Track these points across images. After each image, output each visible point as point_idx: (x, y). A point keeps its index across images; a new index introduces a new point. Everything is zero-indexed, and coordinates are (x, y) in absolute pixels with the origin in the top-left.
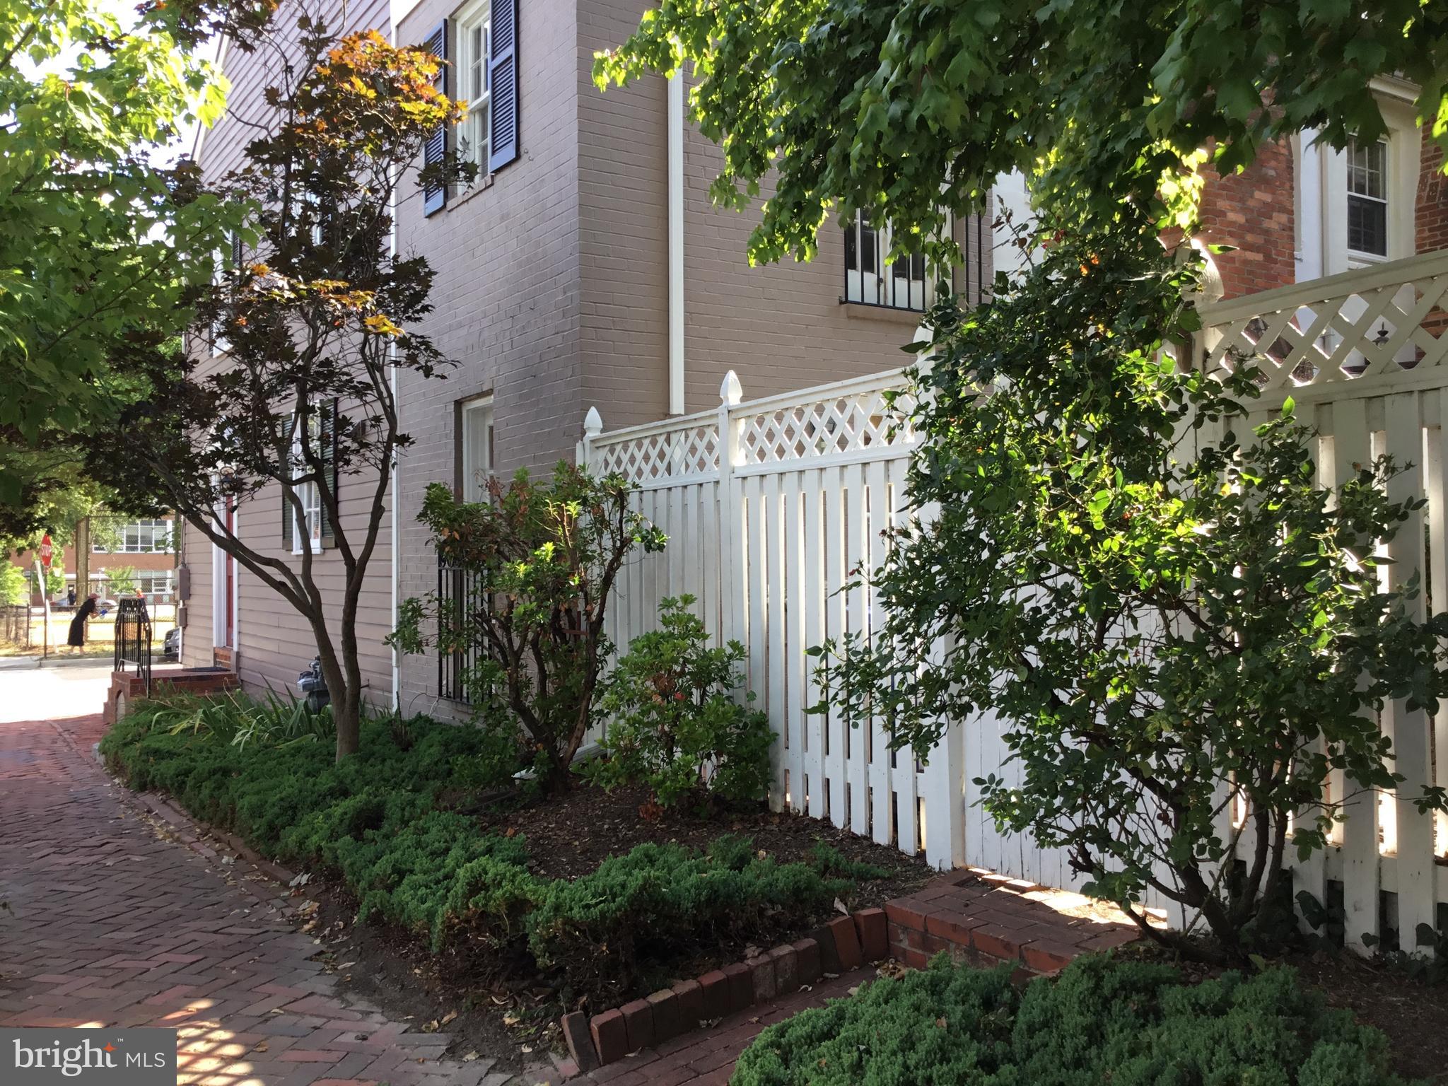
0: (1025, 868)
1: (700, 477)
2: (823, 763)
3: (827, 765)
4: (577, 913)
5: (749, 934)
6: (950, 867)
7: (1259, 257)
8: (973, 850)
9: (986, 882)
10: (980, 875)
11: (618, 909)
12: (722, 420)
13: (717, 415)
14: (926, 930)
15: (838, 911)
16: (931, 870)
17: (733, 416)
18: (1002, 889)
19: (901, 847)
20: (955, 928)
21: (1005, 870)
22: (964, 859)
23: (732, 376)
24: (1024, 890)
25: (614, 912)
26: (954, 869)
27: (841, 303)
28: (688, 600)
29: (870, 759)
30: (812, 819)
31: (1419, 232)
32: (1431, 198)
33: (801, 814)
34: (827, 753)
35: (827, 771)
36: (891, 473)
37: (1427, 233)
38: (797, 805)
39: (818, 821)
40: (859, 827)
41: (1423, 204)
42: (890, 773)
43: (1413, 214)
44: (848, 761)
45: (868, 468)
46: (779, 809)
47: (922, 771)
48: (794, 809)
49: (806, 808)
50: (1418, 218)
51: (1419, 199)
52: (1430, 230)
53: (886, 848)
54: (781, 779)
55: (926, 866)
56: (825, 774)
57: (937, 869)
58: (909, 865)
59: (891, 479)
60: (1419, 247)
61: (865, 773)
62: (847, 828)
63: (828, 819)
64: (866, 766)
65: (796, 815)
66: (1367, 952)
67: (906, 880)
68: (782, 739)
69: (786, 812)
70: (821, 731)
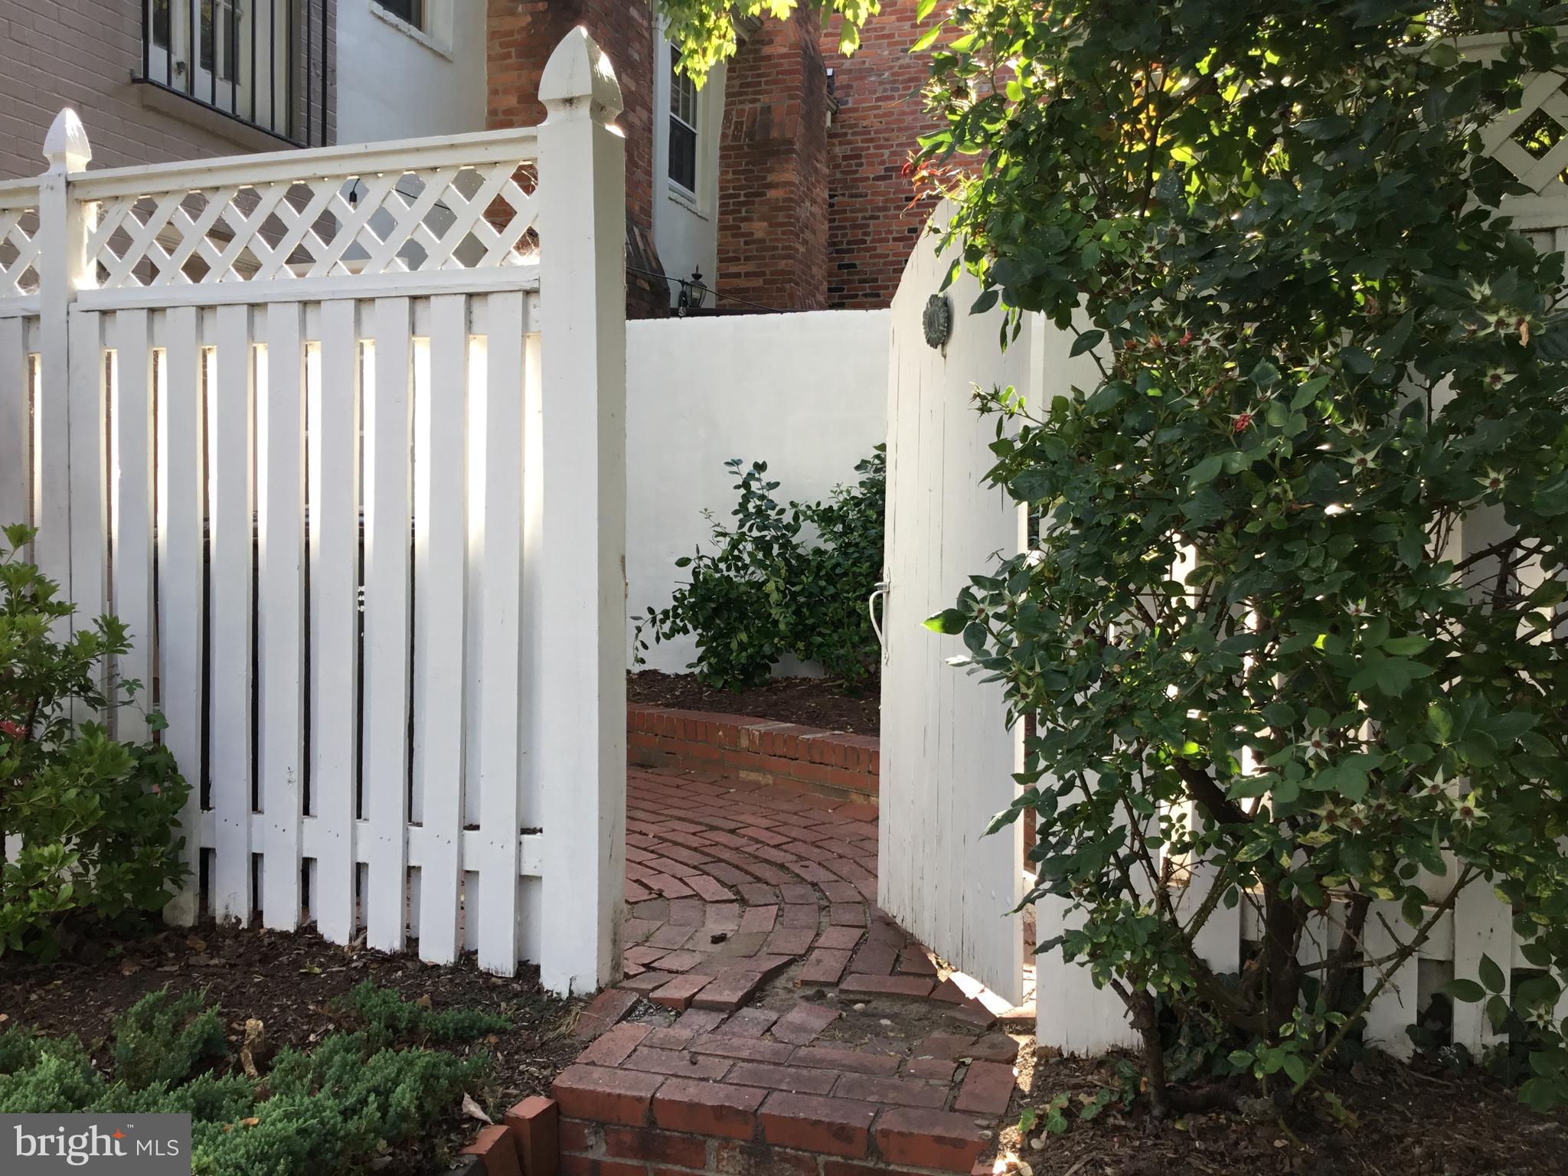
2: (300, 831)
3: (305, 836)
6: (592, 985)
9: (660, 1002)
10: (646, 989)
12: (50, 202)
13: (36, 190)
14: (653, 1124)
15: (472, 1120)
16: (554, 1001)
17: (79, 193)
19: (483, 963)
20: (720, 1112)
23: (69, 117)
24: (732, 1008)
26: (600, 986)
27: (135, 80)
28: (19, 536)
29: (411, 817)
30: (271, 932)
31: (723, 173)
32: (736, 138)
33: (244, 925)
34: (306, 811)
35: (306, 845)
36: (475, 316)
37: (730, 176)
38: (234, 911)
39: (284, 935)
40: (385, 937)
41: (729, 142)
42: (461, 838)
43: (718, 153)
44: (360, 824)
45: (420, 306)
46: (189, 920)
47: (534, 831)
48: (227, 916)
49: (257, 914)
50: (722, 157)
51: (724, 136)
52: (734, 173)
53: (454, 969)
54: (195, 867)
55: (540, 990)
56: (300, 850)
57: (565, 995)
58: (517, 995)
59: (475, 327)
60: (722, 189)
61: (400, 843)
62: (357, 943)
63: (308, 929)
64: (406, 831)
65: (233, 929)
66: (1404, 1050)
67: (532, 1027)
68: (195, 794)
69: (206, 924)
70: (297, 775)
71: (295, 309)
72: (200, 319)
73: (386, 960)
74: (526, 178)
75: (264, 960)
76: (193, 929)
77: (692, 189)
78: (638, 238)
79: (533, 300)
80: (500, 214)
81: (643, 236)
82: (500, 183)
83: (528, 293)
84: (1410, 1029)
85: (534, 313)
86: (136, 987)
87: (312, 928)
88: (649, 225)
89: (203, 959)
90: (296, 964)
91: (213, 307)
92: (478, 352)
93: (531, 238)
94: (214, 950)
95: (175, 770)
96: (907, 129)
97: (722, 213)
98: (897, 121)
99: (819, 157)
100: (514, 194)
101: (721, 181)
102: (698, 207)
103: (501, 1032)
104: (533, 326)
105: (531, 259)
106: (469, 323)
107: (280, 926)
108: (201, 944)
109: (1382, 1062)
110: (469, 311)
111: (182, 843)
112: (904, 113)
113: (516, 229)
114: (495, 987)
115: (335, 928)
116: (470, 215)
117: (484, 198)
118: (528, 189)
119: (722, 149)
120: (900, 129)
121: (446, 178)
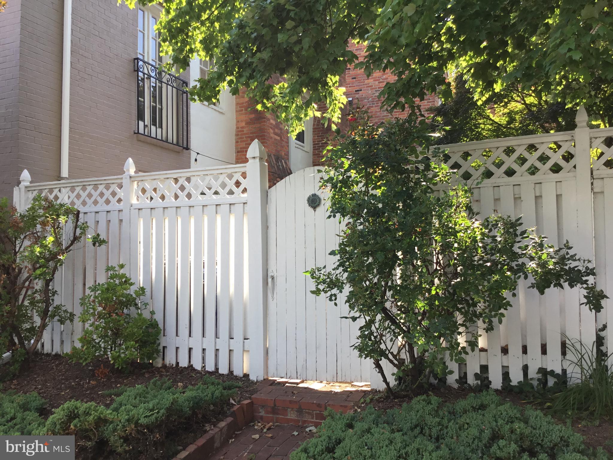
0: (299, 374)
1: (108, 208)
2: (189, 341)
3: (190, 342)
4: (143, 421)
5: (206, 419)
6: (262, 379)
7: (278, 138)
8: (272, 369)
9: (279, 383)
10: (276, 380)
11: (163, 415)
12: (125, 181)
13: (122, 178)
14: (275, 405)
15: (232, 404)
16: (253, 382)
17: (132, 179)
18: (287, 384)
19: (235, 374)
20: (291, 402)
21: (288, 376)
22: (267, 375)
23: (130, 160)
24: (297, 384)
25: (161, 417)
26: (264, 379)
27: (135, 133)
28: (122, 266)
29: (217, 336)
30: (181, 367)
31: (314, 137)
32: (318, 125)
33: (174, 366)
34: (190, 336)
35: (190, 344)
36: (232, 209)
37: (316, 138)
38: (171, 363)
39: (185, 368)
40: (210, 367)
41: (316, 127)
42: (229, 342)
43: (312, 130)
44: (204, 338)
45: (218, 207)
46: (160, 365)
47: (247, 339)
48: (170, 364)
49: (177, 363)
50: (313, 132)
51: (314, 125)
52: (318, 136)
53: (228, 375)
54: (162, 351)
55: (249, 380)
56: (188, 346)
57: (256, 381)
58: (243, 381)
59: (232, 212)
60: (313, 142)
61: (214, 343)
62: (203, 369)
63: (191, 367)
64: (215, 340)
65: (171, 367)
66: (456, 386)
67: (247, 387)
68: (162, 332)
69: (164, 366)
70: (188, 326)
71: (188, 208)
72: (164, 211)
73: (211, 373)
74: (244, 175)
75: (180, 373)
76: (161, 367)
77: (303, 143)
78: (284, 164)
79: (245, 205)
80: (238, 184)
81: (285, 163)
82: (238, 177)
83: (244, 203)
84: (456, 380)
85: (246, 208)
86: (149, 379)
87: (192, 366)
88: (288, 159)
89: (165, 373)
90: (188, 374)
91: (167, 208)
92: (232, 218)
93: (245, 190)
94: (167, 371)
95: (158, 325)
96: (378, 117)
97: (314, 150)
98: (374, 115)
99: (346, 129)
100: (241, 180)
101: (313, 139)
102: (305, 149)
103: (239, 387)
104: (246, 211)
105: (245, 195)
106: (230, 211)
107: (183, 366)
108: (164, 370)
109: (450, 388)
110: (230, 208)
111: (159, 344)
112: (377, 112)
113: (242, 188)
114: (238, 379)
115: (198, 366)
116: (231, 184)
117: (234, 180)
118: (245, 178)
119: (314, 129)
120: (376, 117)
121: (224, 176)
